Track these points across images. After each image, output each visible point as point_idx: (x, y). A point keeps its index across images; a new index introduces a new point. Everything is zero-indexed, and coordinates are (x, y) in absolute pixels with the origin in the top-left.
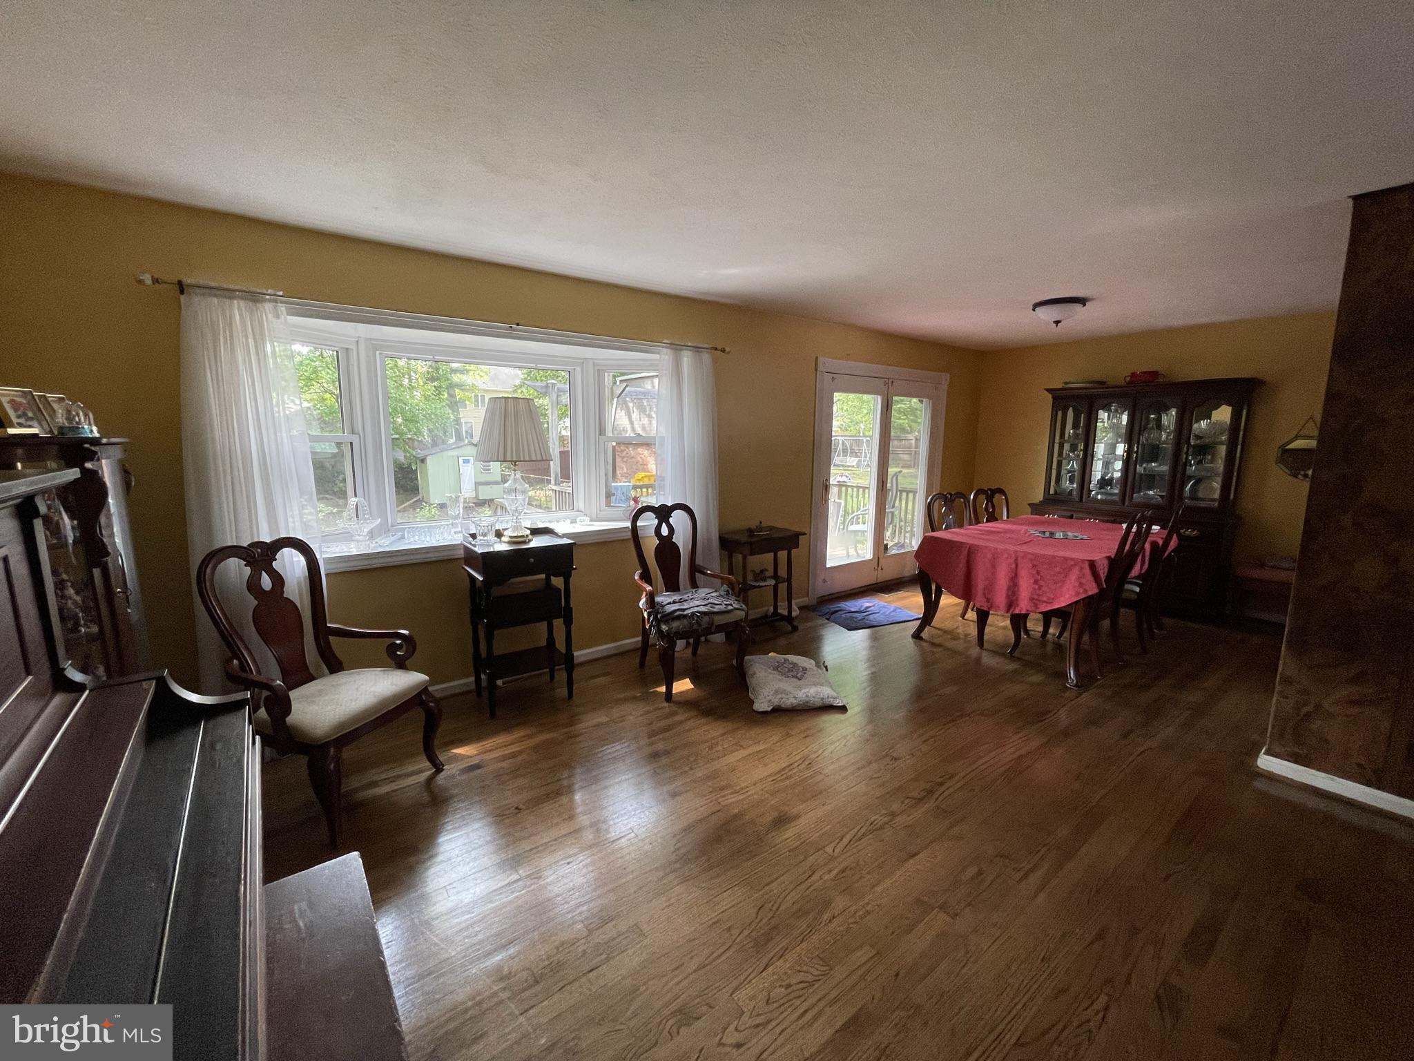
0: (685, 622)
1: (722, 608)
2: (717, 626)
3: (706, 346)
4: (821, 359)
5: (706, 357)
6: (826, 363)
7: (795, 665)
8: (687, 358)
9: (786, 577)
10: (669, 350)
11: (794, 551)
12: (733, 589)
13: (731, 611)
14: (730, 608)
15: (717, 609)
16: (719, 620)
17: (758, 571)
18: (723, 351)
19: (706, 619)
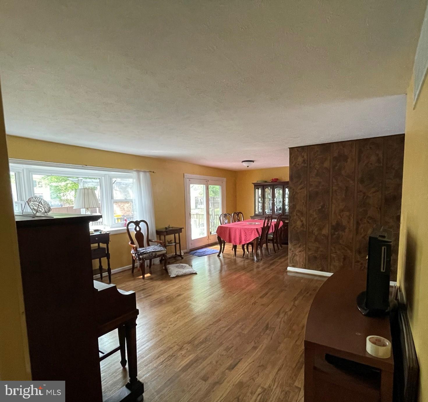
0: (148, 255)
1: (159, 250)
2: (158, 255)
3: (148, 171)
4: (185, 174)
5: (148, 174)
6: (187, 175)
7: (182, 266)
8: (142, 175)
9: (178, 242)
10: (135, 172)
11: (180, 234)
12: (162, 245)
13: (161, 251)
14: (161, 250)
15: (157, 250)
16: (158, 253)
17: (169, 241)
18: (153, 172)
19: (154, 253)
